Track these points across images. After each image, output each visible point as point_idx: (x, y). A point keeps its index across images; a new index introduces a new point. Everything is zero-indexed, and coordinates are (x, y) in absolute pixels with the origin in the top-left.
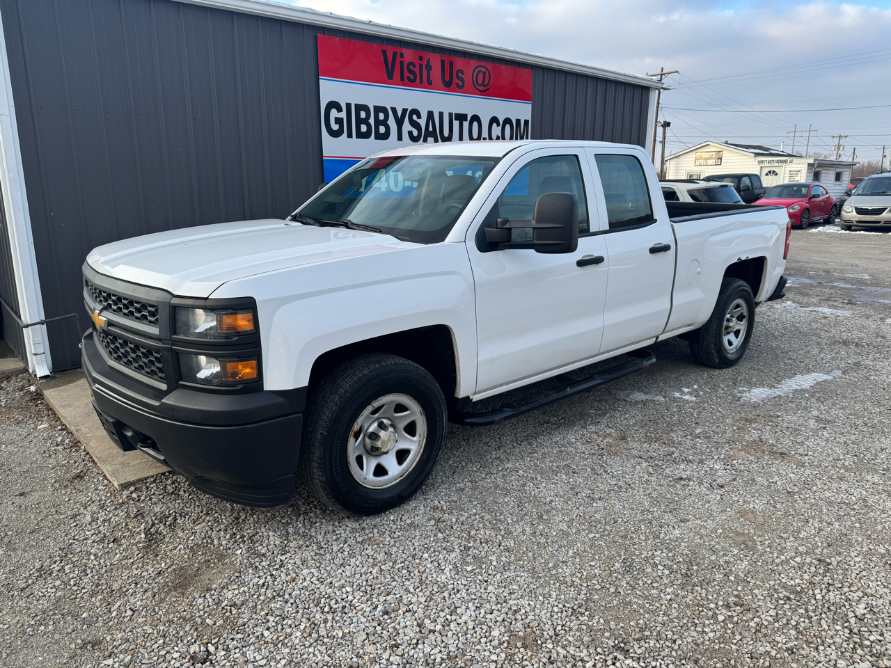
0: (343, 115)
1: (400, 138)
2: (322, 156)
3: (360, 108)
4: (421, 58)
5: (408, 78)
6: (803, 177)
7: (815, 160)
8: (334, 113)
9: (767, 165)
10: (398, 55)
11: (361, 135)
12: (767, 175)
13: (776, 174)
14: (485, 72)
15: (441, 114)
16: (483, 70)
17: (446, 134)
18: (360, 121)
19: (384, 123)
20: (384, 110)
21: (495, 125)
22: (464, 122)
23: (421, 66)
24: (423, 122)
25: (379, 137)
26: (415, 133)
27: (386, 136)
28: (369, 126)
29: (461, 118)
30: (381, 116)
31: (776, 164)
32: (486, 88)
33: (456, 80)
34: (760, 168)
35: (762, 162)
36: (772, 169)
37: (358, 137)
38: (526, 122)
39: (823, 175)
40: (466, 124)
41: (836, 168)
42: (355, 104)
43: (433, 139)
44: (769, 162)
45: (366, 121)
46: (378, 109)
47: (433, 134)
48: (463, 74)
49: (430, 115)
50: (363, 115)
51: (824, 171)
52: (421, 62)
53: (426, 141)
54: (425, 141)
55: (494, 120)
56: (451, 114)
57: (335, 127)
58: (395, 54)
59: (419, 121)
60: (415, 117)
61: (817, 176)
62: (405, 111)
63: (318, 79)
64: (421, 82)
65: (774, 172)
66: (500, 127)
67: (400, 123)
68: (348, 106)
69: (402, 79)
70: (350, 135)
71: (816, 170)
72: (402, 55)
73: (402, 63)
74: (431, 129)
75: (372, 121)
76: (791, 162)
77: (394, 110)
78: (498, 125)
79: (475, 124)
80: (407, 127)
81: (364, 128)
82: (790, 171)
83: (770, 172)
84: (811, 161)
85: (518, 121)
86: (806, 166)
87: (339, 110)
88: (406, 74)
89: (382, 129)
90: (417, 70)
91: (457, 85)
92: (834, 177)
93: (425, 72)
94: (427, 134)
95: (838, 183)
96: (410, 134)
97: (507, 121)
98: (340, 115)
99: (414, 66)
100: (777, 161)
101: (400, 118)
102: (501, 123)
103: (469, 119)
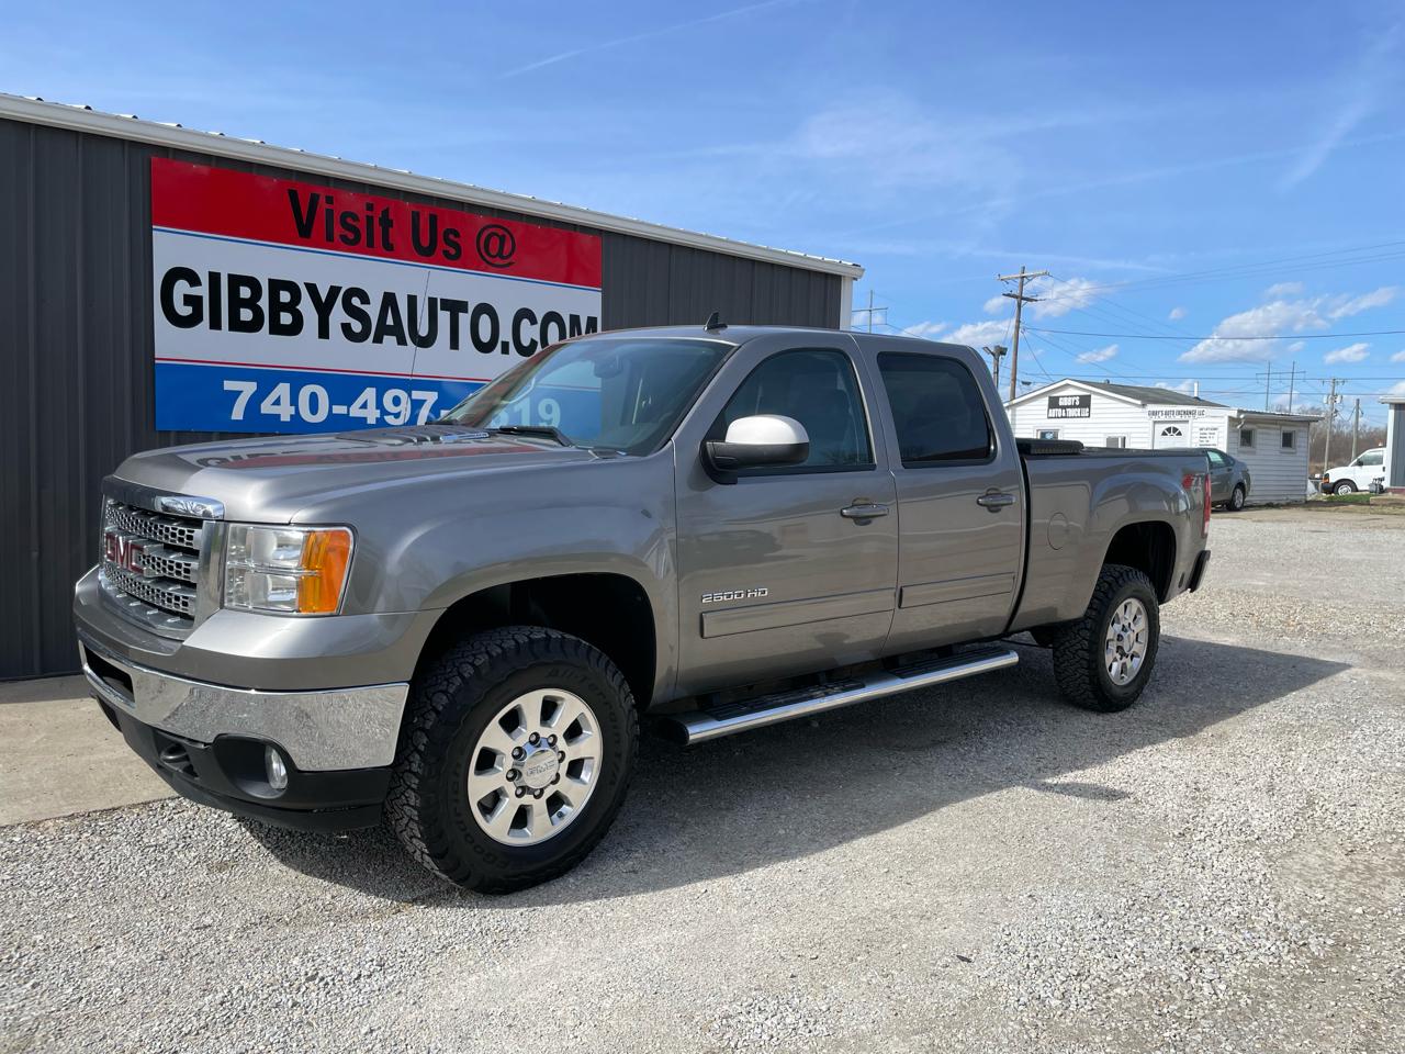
0: (203, 291)
1: (324, 332)
2: (155, 359)
3: (236, 281)
4: (370, 207)
5: (344, 237)
6: (1221, 441)
7: (1240, 412)
8: (181, 288)
9: (1163, 418)
10: (322, 199)
11: (237, 325)
12: (1164, 434)
13: (1180, 434)
14: (504, 236)
15: (412, 300)
16: (500, 232)
17: (423, 331)
18: (236, 303)
19: (291, 307)
20: (290, 286)
21: (525, 323)
22: (461, 314)
23: (370, 219)
24: (373, 311)
25: (277, 329)
26: (357, 327)
27: (295, 328)
28: (258, 313)
29: (455, 307)
30: (285, 297)
31: (1178, 418)
32: (507, 262)
33: (441, 246)
34: (1151, 423)
35: (1154, 413)
36: (1172, 425)
37: (231, 329)
38: (592, 319)
39: (1258, 436)
40: (465, 320)
41: (1281, 425)
42: (230, 276)
43: (394, 338)
44: (1167, 413)
45: (252, 303)
46: (276, 286)
47: (396, 330)
48: (457, 235)
49: (389, 300)
50: (245, 292)
51: (1260, 430)
52: (370, 214)
53: (381, 342)
54: (378, 340)
55: (524, 314)
56: (432, 302)
57: (184, 310)
58: (315, 197)
59: (363, 307)
60: (356, 301)
61: (1246, 438)
62: (334, 291)
63: (151, 230)
64: (370, 245)
65: (1175, 430)
66: (538, 326)
67: (324, 309)
68: (214, 278)
69: (330, 238)
70: (215, 324)
71: (1245, 431)
72: (330, 200)
73: (330, 213)
74: (390, 321)
75: (264, 303)
76: (1202, 413)
77: (312, 289)
78: (533, 322)
79: (485, 319)
80: (338, 315)
81: (246, 315)
82: (1201, 429)
83: (1169, 430)
84: (1234, 414)
85: (575, 319)
86: (1226, 421)
87: (194, 280)
88: (338, 231)
89: (286, 318)
90: (362, 226)
91: (447, 253)
92: (1279, 440)
93: (378, 229)
94: (383, 331)
95: (1287, 450)
96: (346, 328)
97: (552, 317)
98: (195, 291)
99: (355, 218)
100: (1179, 413)
101: (324, 300)
102: (539, 320)
103: (471, 309)
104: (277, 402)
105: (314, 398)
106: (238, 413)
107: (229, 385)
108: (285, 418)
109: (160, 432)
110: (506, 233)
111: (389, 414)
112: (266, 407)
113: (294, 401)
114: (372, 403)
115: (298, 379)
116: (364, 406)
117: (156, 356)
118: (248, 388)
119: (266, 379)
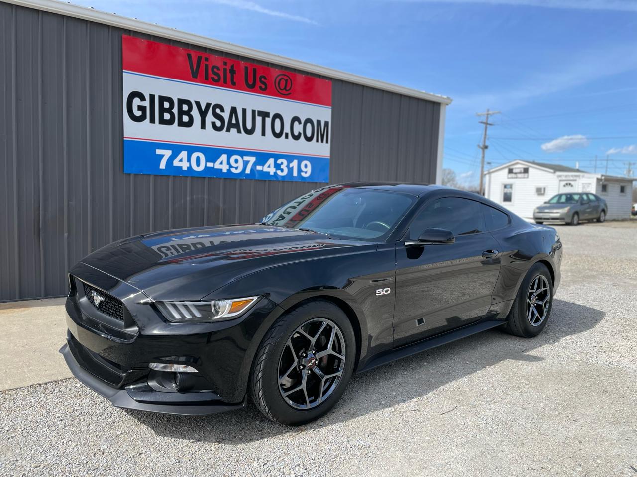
0: (147, 104)
1: (203, 126)
3: (162, 99)
4: (225, 64)
5: (213, 78)
6: (593, 189)
7: (602, 176)
8: (137, 102)
9: (564, 179)
10: (203, 59)
11: (162, 121)
12: (564, 186)
13: (572, 186)
14: (287, 80)
15: (244, 111)
16: (286, 78)
17: (249, 126)
18: (162, 110)
19: (188, 112)
20: (188, 103)
21: (296, 123)
22: (267, 119)
23: (225, 70)
24: (226, 115)
25: (181, 124)
26: (218, 124)
27: (189, 124)
28: (172, 115)
29: (264, 115)
30: (185, 108)
31: (572, 178)
32: (289, 92)
33: (259, 84)
34: (559, 181)
35: (560, 176)
36: (568, 182)
37: (160, 123)
38: (327, 123)
39: (610, 187)
40: (268, 121)
41: (620, 182)
42: (159, 96)
43: (236, 129)
44: (566, 176)
45: (169, 111)
46: (181, 102)
47: (237, 126)
48: (266, 79)
49: (234, 110)
50: (166, 105)
51: (610, 185)
52: (225, 67)
54: (228, 130)
55: (296, 119)
56: (254, 112)
57: (138, 113)
58: (199, 58)
59: (222, 114)
60: (218, 111)
61: (604, 188)
62: (208, 105)
63: (122, 72)
64: (225, 83)
65: (570, 184)
66: (302, 125)
67: (203, 114)
68: (152, 97)
69: (207, 79)
70: (152, 121)
71: (604, 185)
72: (206, 59)
73: (206, 66)
74: (234, 121)
75: (175, 111)
76: (583, 177)
77: (198, 104)
78: (300, 123)
79: (278, 121)
80: (210, 118)
81: (167, 116)
82: (583, 184)
83: (567, 184)
84: (599, 177)
85: (319, 122)
86: (595, 181)
87: (143, 98)
88: (211, 75)
89: (185, 119)
90: (222, 73)
91: (260, 88)
92: (619, 190)
93: (229, 75)
94: (231, 125)
95: (622, 194)
96: (214, 124)
97: (308, 121)
98: (143, 104)
99: (219, 69)
100: (572, 176)
101: (203, 110)
102: (303, 122)
103: (271, 115)
104: (181, 161)
105: (198, 159)
106: (163, 166)
107: (159, 151)
108: (185, 168)
109: (126, 174)
110: (288, 78)
111: (233, 167)
112: (176, 163)
113: (189, 160)
114: (225, 162)
115: (191, 149)
116: (221, 163)
117: (125, 136)
118: (168, 153)
119: (176, 149)
